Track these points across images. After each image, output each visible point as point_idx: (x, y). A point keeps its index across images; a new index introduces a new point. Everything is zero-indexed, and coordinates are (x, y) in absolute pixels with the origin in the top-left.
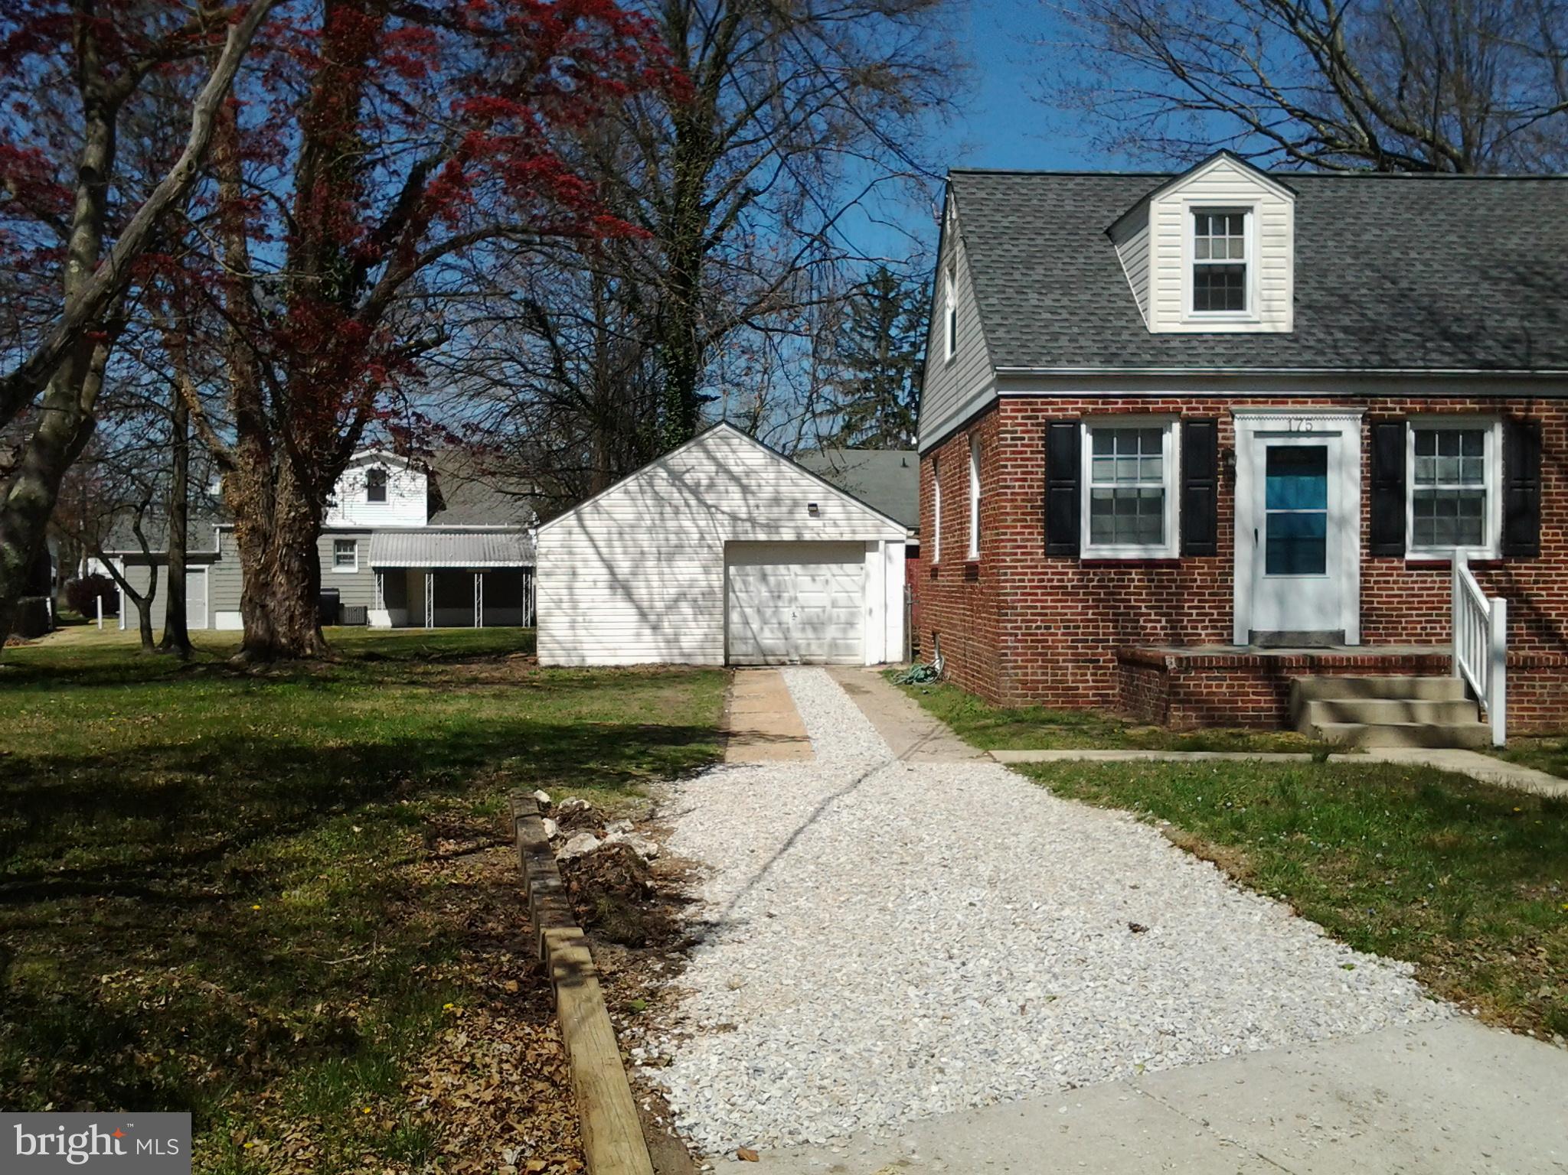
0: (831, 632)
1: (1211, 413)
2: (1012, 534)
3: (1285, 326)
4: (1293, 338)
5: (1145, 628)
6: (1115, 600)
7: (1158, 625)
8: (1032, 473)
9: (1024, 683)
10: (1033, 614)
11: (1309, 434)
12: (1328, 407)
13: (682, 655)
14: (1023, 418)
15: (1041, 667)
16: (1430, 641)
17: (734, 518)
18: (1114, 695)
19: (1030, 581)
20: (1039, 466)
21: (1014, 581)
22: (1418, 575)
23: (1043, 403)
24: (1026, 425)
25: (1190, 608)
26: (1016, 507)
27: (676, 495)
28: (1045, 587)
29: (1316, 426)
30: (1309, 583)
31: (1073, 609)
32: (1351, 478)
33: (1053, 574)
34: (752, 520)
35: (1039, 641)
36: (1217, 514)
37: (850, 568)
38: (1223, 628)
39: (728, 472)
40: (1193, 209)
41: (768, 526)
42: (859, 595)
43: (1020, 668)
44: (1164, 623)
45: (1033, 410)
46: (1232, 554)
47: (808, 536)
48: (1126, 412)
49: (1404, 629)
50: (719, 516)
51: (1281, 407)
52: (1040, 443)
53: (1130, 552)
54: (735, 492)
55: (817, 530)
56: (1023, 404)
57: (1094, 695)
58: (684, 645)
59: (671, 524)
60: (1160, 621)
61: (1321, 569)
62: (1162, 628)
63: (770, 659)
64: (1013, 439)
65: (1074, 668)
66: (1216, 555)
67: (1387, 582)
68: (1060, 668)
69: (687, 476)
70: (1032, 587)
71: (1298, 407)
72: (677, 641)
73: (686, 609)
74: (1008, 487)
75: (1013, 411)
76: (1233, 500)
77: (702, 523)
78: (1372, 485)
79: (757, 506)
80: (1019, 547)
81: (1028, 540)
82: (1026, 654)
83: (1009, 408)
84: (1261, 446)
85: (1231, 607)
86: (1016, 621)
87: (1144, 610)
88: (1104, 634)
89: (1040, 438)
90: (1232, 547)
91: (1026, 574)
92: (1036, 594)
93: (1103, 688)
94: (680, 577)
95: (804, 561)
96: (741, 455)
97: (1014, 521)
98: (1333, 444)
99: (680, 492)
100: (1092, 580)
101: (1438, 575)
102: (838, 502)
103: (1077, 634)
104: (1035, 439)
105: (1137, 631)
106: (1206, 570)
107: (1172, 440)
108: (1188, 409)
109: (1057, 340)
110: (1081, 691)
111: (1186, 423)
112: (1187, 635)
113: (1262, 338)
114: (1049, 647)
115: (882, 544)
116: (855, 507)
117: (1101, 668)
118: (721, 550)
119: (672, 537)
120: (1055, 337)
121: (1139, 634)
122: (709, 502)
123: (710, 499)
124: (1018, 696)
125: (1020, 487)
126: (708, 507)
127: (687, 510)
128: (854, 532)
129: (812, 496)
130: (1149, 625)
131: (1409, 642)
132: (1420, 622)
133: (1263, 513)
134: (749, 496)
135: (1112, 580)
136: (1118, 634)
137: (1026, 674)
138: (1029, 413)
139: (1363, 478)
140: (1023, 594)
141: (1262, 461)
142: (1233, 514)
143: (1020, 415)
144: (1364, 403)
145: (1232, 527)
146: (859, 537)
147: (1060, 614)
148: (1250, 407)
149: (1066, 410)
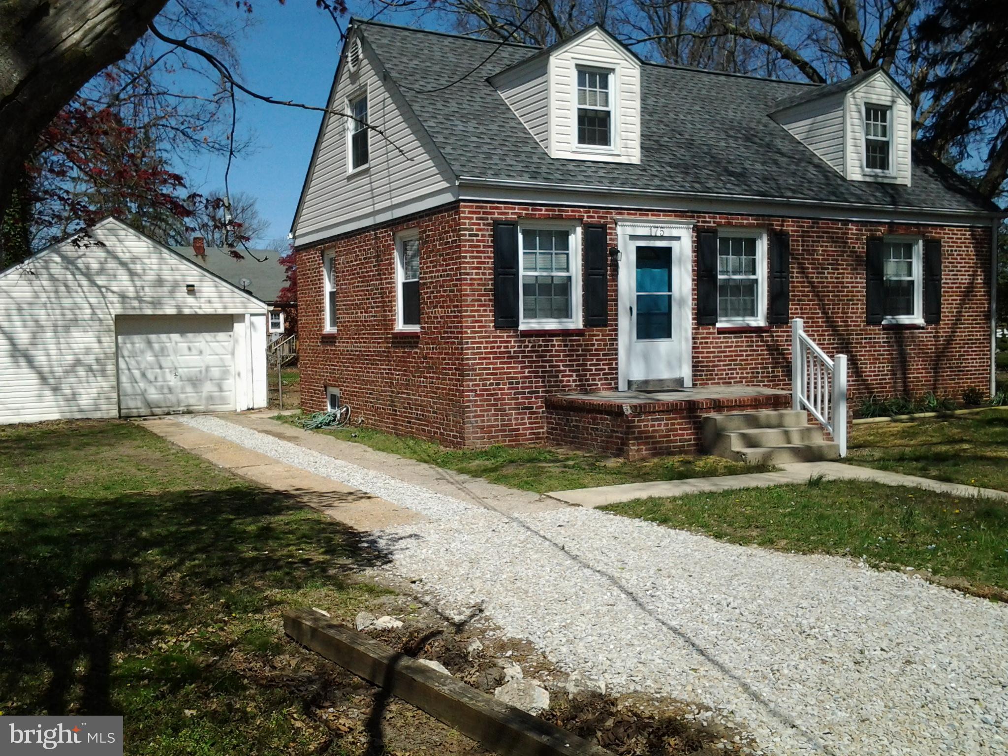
0: (208, 388)
1: (602, 221)
2: (472, 311)
3: (636, 159)
4: (642, 168)
5: (562, 381)
6: (543, 361)
7: (571, 379)
8: (484, 263)
9: (482, 428)
10: (487, 374)
11: (662, 238)
12: (672, 219)
13: (81, 411)
14: (477, 219)
15: (494, 415)
16: (730, 383)
17: (123, 297)
18: (543, 433)
19: (486, 348)
20: (489, 258)
21: (473, 348)
22: (724, 338)
23: (491, 208)
24: (479, 224)
25: (591, 365)
26: (473, 290)
27: (70, 277)
28: (495, 353)
29: (667, 233)
30: (662, 345)
31: (516, 370)
32: (686, 270)
33: (501, 342)
34: (139, 298)
35: (492, 395)
36: (607, 296)
37: (221, 336)
38: (612, 379)
39: (116, 257)
40: (577, 65)
41: (152, 303)
42: (229, 356)
43: (479, 416)
44: (574, 378)
45: (484, 213)
46: (617, 325)
47: (187, 311)
48: (547, 217)
49: (716, 375)
50: (110, 294)
51: (645, 218)
52: (490, 239)
53: (551, 324)
54: (123, 277)
55: (192, 306)
56: (477, 207)
57: (530, 434)
58: (81, 402)
59: (67, 302)
60: (571, 376)
61: (669, 335)
62: (574, 381)
63: (157, 411)
64: (470, 235)
65: (516, 414)
66: (606, 326)
67: (706, 343)
68: (507, 415)
69: (80, 261)
70: (486, 353)
71: (654, 218)
72: (74, 399)
73: (81, 371)
74: (468, 274)
75: (470, 212)
76: (616, 286)
77: (92, 300)
78: (698, 275)
79: (143, 287)
80: (477, 321)
81: (482, 316)
82: (482, 406)
83: (467, 210)
84: (633, 246)
85: (617, 364)
86: (475, 380)
87: (562, 368)
88: (536, 387)
89: (490, 235)
90: (616, 320)
91: (481, 343)
92: (489, 358)
93: (536, 428)
94: (75, 346)
95: (182, 332)
96: (127, 244)
97: (473, 300)
98: (675, 246)
99: (73, 274)
100: (527, 347)
101: (735, 337)
102: (211, 284)
103: (518, 388)
104: (487, 237)
105: (558, 384)
106: (600, 337)
107: (576, 240)
108: (588, 217)
109: (491, 158)
110: (521, 432)
111: (587, 227)
112: (589, 385)
113: (623, 166)
114: (498, 400)
115: (247, 317)
116: (225, 287)
117: (535, 413)
118: (112, 323)
119: (67, 312)
120: (489, 156)
121: (558, 386)
122: (100, 283)
123: (101, 281)
124: (479, 438)
125: (477, 274)
126: (99, 287)
127: (79, 290)
128: (225, 308)
129: (190, 278)
130: (565, 379)
131: (719, 383)
132: (725, 370)
133: (635, 294)
134: (136, 278)
135: (540, 346)
136: (545, 387)
137: (483, 421)
138: (481, 215)
139: (693, 270)
140: (480, 359)
141: (633, 257)
142: (617, 295)
143: (475, 216)
144: (693, 217)
145: (616, 305)
146: (230, 311)
147: (505, 373)
148: (626, 217)
149: (507, 213)
